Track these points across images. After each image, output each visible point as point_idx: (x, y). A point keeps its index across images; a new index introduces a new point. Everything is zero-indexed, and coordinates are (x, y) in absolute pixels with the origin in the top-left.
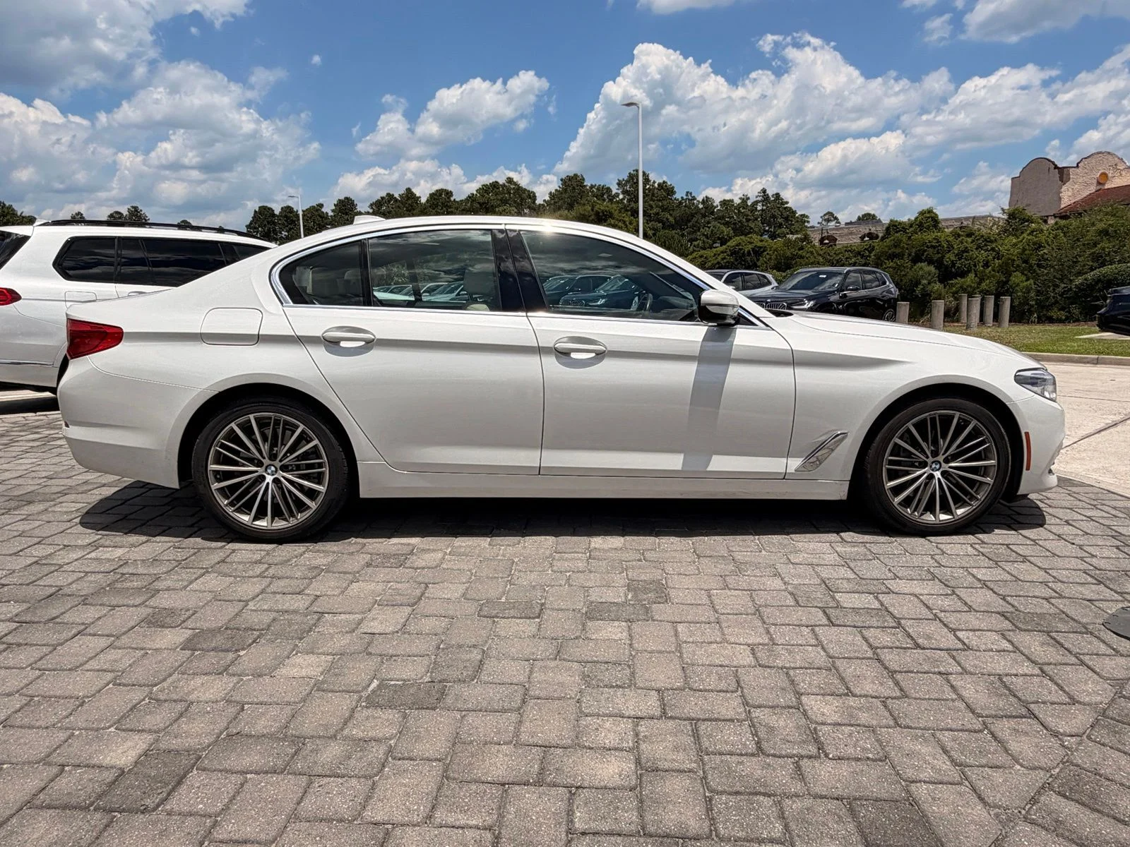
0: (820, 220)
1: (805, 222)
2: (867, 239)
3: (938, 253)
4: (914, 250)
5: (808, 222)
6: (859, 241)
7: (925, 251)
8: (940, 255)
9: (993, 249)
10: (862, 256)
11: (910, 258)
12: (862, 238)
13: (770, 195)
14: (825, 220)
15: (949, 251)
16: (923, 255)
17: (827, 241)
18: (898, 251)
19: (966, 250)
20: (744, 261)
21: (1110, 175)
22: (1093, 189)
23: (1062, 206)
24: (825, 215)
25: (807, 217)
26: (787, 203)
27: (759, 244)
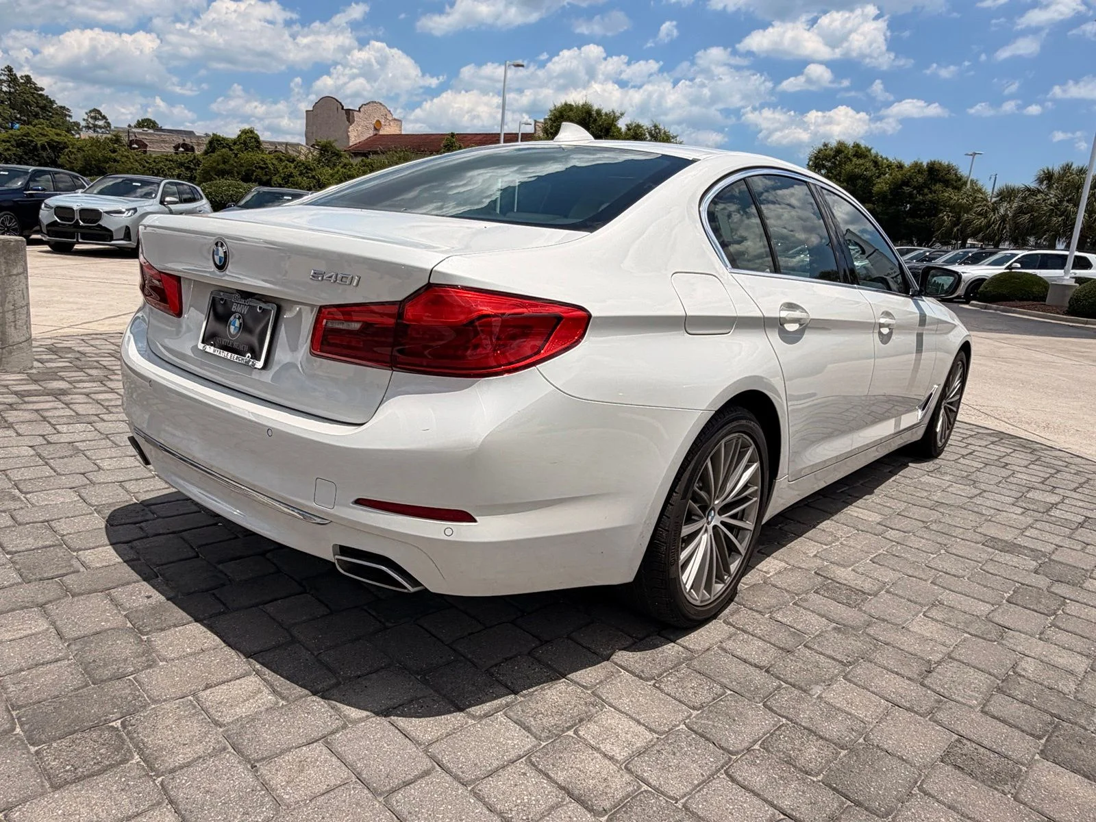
0: (86, 117)
1: (66, 115)
2: (181, 149)
3: (266, 175)
4: (244, 169)
5: (70, 116)
6: (172, 150)
7: (255, 171)
8: (268, 177)
9: (313, 177)
10: (188, 168)
11: (240, 176)
12: (176, 148)
13: (19, 75)
14: (92, 117)
15: (275, 174)
16: (252, 174)
17: (135, 146)
18: (227, 167)
19: (291, 175)
20: (37, 156)
21: (383, 123)
22: (371, 133)
23: (351, 144)
24: (91, 112)
25: (68, 110)
26: (42, 89)
27: (56, 138)
